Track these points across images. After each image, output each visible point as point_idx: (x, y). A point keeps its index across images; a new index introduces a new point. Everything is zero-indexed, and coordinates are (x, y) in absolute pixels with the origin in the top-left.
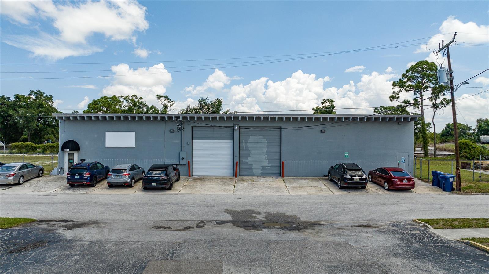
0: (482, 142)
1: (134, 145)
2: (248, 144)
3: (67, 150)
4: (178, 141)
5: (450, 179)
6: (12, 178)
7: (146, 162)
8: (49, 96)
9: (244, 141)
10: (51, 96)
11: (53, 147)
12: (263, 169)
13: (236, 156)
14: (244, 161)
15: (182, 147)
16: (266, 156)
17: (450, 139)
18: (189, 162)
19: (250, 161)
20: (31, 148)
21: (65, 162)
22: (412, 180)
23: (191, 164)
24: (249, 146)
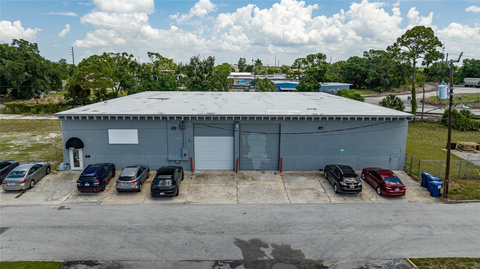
0: (465, 84)
1: (137, 142)
2: (248, 140)
3: (72, 148)
4: (180, 138)
5: (439, 186)
6: (23, 184)
7: (149, 158)
8: (34, 44)
9: (244, 137)
10: (36, 44)
11: (47, 107)
12: (263, 163)
13: (236, 152)
14: (244, 156)
15: (184, 144)
16: (265, 151)
17: (434, 78)
18: (191, 158)
19: (249, 156)
20: (24, 108)
21: (70, 159)
22: (404, 188)
23: (193, 159)
24: (249, 142)
